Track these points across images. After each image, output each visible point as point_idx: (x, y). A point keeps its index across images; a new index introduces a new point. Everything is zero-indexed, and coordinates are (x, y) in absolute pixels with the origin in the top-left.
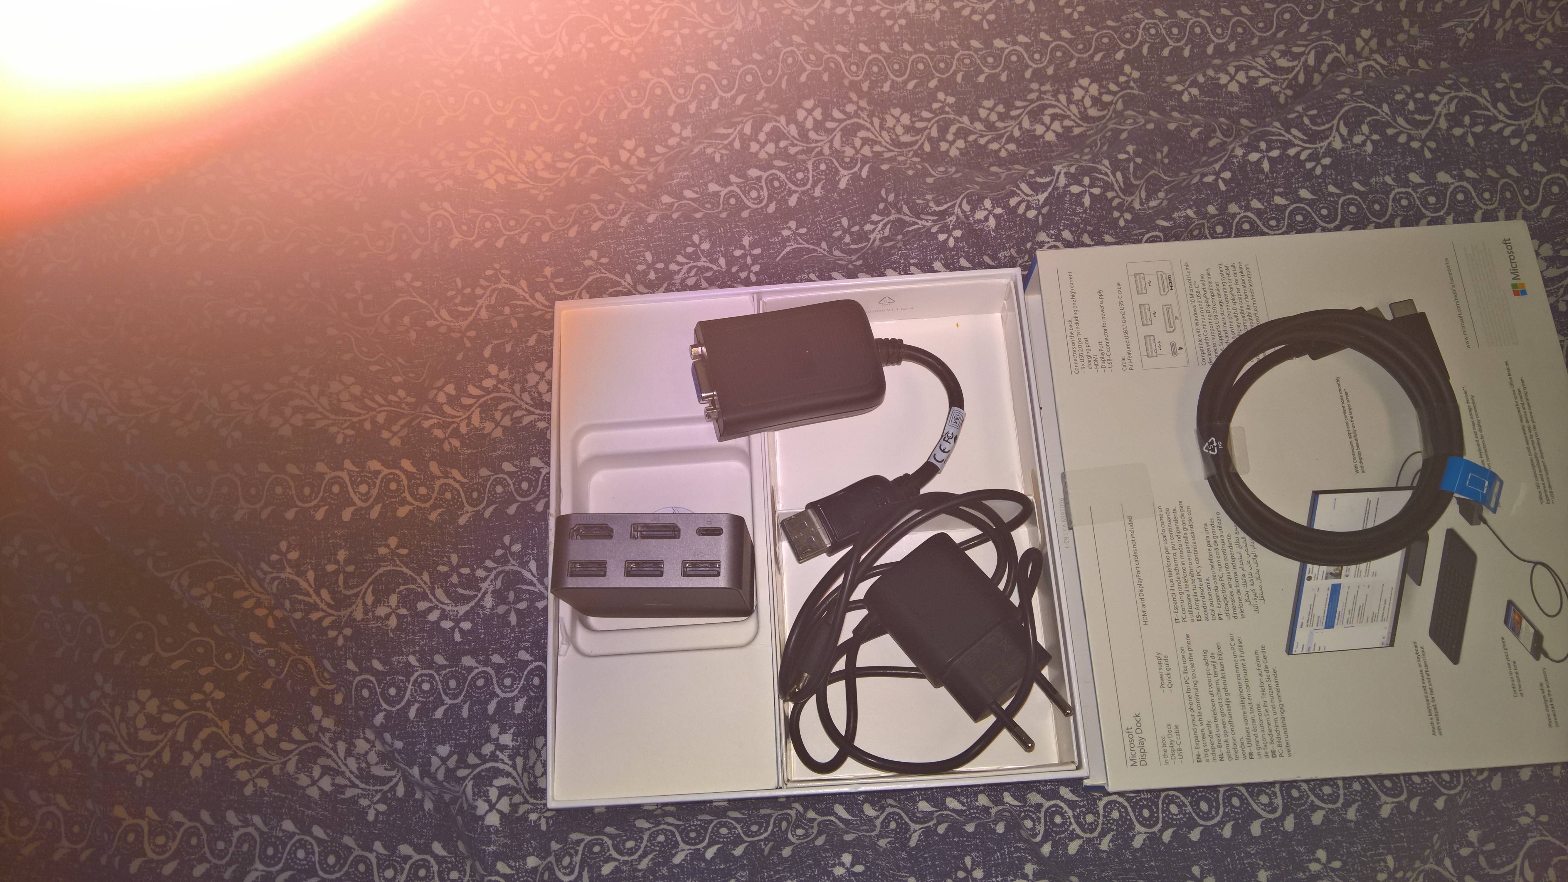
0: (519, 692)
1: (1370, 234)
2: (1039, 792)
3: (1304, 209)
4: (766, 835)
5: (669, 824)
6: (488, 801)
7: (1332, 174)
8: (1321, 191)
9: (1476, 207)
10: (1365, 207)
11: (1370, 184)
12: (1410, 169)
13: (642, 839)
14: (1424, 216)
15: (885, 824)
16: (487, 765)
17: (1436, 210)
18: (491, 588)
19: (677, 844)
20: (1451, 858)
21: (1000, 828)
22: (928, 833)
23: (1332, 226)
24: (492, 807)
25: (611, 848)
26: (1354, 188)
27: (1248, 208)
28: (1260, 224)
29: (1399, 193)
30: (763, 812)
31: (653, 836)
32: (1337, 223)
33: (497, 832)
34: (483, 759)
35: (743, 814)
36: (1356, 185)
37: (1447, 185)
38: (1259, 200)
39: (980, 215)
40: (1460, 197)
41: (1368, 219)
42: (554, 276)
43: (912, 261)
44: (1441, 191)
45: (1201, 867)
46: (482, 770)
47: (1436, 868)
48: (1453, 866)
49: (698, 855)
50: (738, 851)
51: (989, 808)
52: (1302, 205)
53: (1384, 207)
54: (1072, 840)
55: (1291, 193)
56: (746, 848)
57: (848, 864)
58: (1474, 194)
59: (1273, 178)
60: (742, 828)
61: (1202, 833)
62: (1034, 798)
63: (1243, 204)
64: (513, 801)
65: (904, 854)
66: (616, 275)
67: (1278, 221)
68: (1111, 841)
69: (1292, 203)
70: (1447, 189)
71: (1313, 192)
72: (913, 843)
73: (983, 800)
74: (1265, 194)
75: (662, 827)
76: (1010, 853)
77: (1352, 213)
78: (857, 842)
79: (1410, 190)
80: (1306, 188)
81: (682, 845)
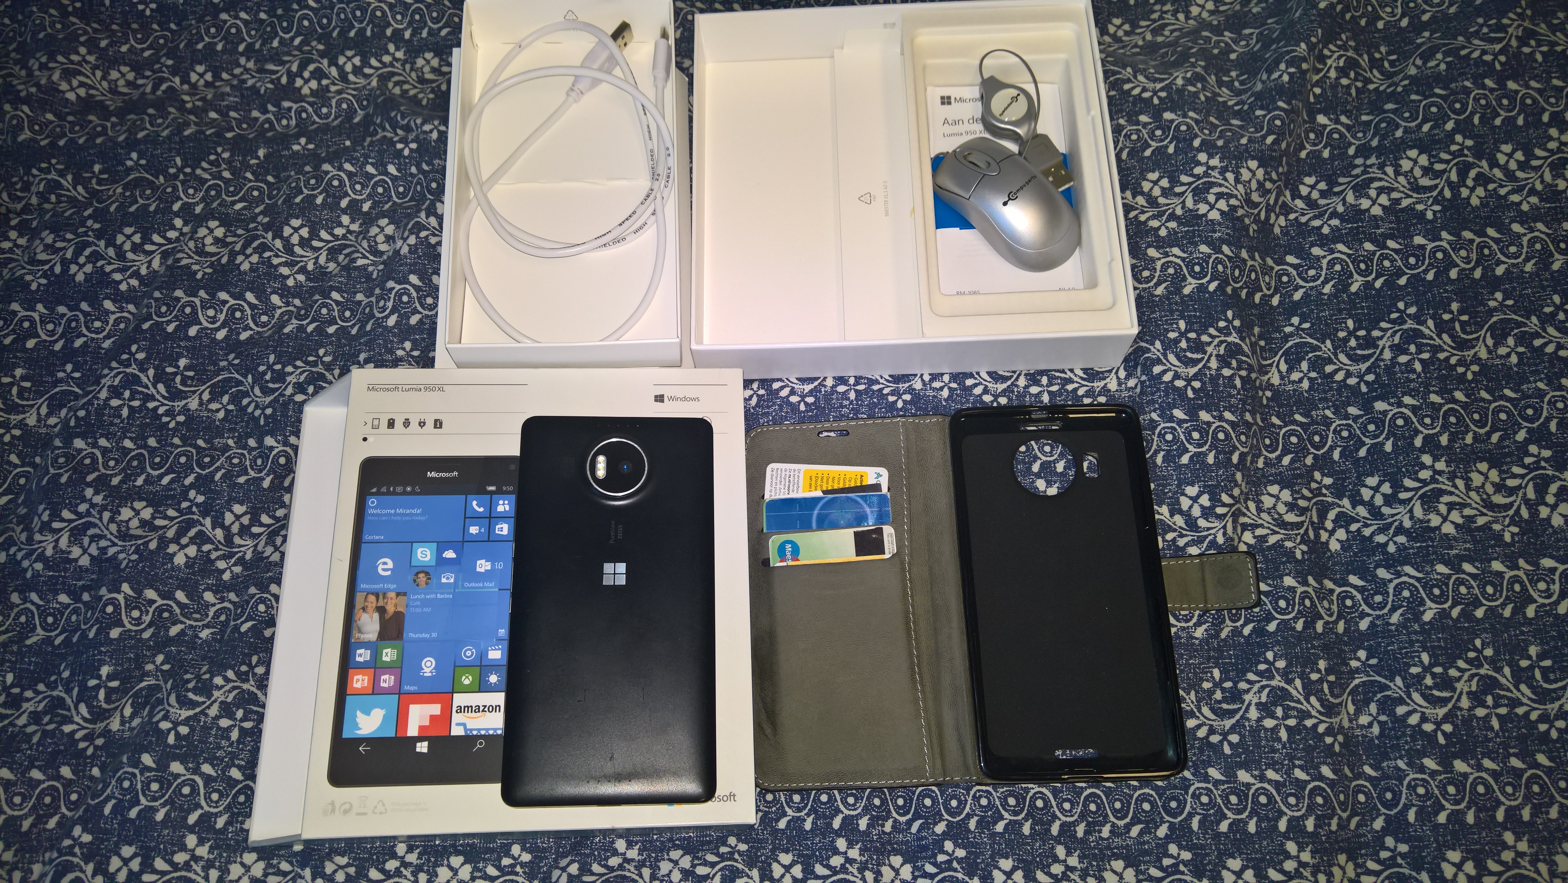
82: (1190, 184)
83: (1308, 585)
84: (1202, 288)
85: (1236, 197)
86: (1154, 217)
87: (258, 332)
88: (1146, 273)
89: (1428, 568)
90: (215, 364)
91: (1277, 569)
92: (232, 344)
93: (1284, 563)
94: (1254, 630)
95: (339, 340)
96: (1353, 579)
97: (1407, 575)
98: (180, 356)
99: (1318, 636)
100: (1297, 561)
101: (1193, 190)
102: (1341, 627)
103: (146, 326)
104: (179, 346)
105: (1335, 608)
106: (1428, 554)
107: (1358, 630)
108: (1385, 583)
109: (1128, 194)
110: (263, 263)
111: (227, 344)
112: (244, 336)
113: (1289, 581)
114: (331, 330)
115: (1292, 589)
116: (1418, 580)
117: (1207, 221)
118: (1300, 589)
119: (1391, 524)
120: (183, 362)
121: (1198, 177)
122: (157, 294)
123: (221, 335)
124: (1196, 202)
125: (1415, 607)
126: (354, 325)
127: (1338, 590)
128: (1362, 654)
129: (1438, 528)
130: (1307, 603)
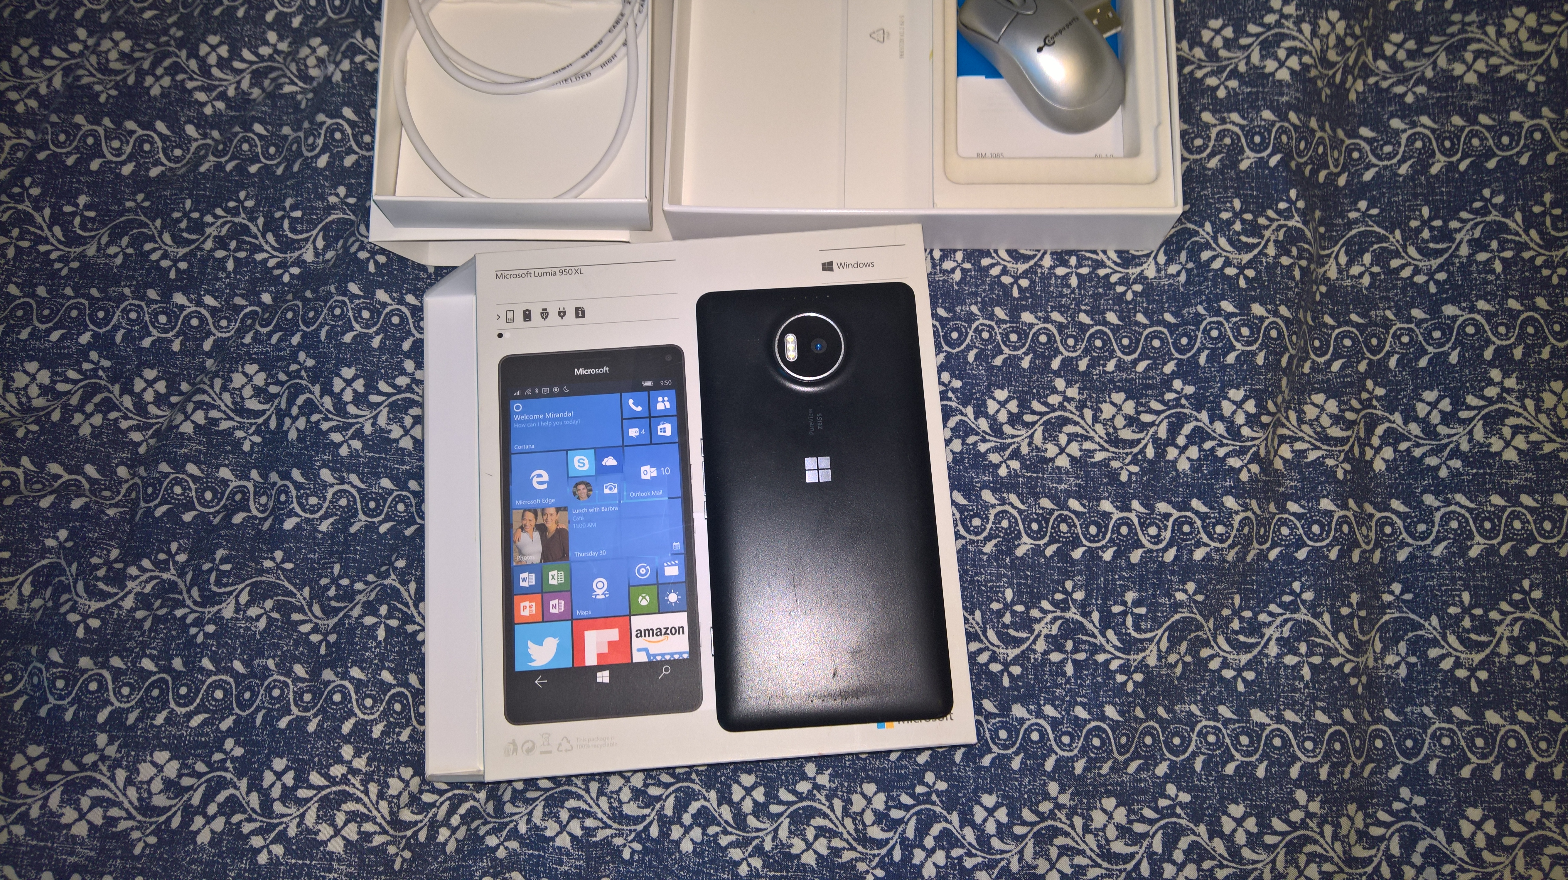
82: (1258, 35)
83: (1348, 509)
84: (1262, 163)
85: (1310, 53)
86: (1212, 73)
87: (171, 169)
88: (1198, 142)
89: (1482, 499)
90: (120, 203)
91: (1314, 490)
92: (139, 181)
93: (1322, 484)
94: (1280, 556)
95: (262, 181)
96: (1396, 504)
97: (1457, 503)
98: (79, 192)
99: (1353, 566)
100: (1339, 481)
101: (1261, 43)
102: (1377, 556)
103: (41, 156)
104: (79, 181)
105: (1372, 535)
106: (1484, 483)
107: (1395, 560)
108: (1431, 510)
109: (1185, 44)
110: (176, 87)
111: (135, 182)
112: (154, 172)
113: (1326, 504)
114: (253, 169)
115: (1329, 514)
116: (1470, 510)
117: (1274, 82)
118: (1339, 513)
119: (1446, 446)
120: (82, 200)
121: (1268, 27)
122: (54, 118)
123: (127, 170)
124: (1263, 58)
125: (1462, 540)
126: (279, 164)
127: (1378, 515)
128: (1397, 587)
129: (1499, 454)
130: (1345, 529)
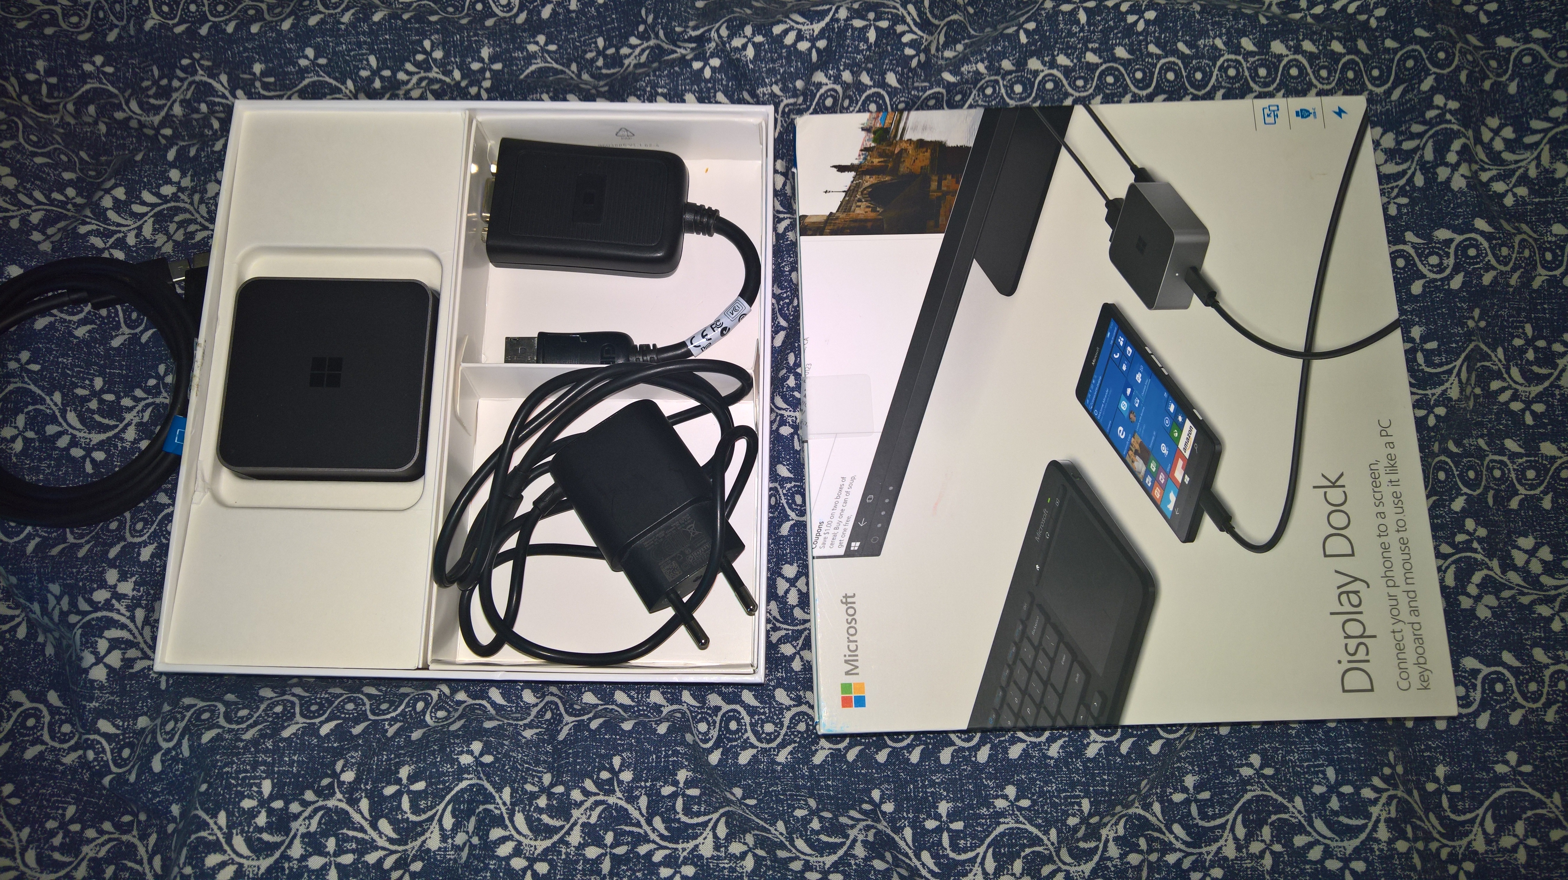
0: (149, 537)
1: (1186, 106)
2: (720, 694)
3: (1117, 69)
4: (394, 714)
5: (294, 695)
6: (95, 653)
7: (1155, 32)
8: (1140, 50)
9: (1310, 85)
10: (1184, 74)
11: (1198, 47)
12: (1243, 33)
13: (258, 708)
14: (1251, 90)
15: (541, 714)
16: (99, 614)
17: (1266, 85)
18: (137, 420)
19: (293, 715)
20: (1161, 802)
21: (662, 729)
22: (580, 727)
23: (1144, 93)
24: (99, 660)
25: (221, 716)
26: (1177, 50)
27: (1053, 64)
28: (1065, 82)
29: (1228, 60)
30: (403, 690)
31: (271, 707)
32: (1150, 90)
33: (102, 687)
34: (95, 606)
35: (380, 691)
36: (1181, 46)
37: (1280, 57)
38: (1068, 55)
39: (737, 42)
40: (1294, 72)
41: (1186, 89)
42: (264, 74)
43: (660, 90)
44: (1274, 63)
45: (882, 791)
46: (93, 619)
47: (1142, 812)
48: (1163, 812)
49: (312, 730)
50: (357, 730)
51: (661, 706)
52: (1115, 65)
53: (1207, 77)
54: (744, 748)
55: (1105, 51)
56: (367, 727)
57: (477, 753)
58: (1309, 71)
59: (1089, 31)
60: (371, 705)
61: (889, 755)
62: (714, 700)
63: (1046, 59)
64: (127, 656)
65: (549, 748)
66: (336, 79)
67: (1086, 82)
68: (791, 753)
69: (1105, 62)
70: (1280, 62)
71: (1130, 52)
72: (561, 737)
73: (656, 697)
74: (1076, 48)
75: (286, 697)
76: (667, 756)
77: (1168, 81)
78: (498, 731)
79: (1240, 58)
80: (1124, 46)
81: (298, 718)
